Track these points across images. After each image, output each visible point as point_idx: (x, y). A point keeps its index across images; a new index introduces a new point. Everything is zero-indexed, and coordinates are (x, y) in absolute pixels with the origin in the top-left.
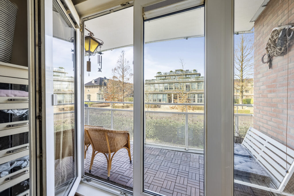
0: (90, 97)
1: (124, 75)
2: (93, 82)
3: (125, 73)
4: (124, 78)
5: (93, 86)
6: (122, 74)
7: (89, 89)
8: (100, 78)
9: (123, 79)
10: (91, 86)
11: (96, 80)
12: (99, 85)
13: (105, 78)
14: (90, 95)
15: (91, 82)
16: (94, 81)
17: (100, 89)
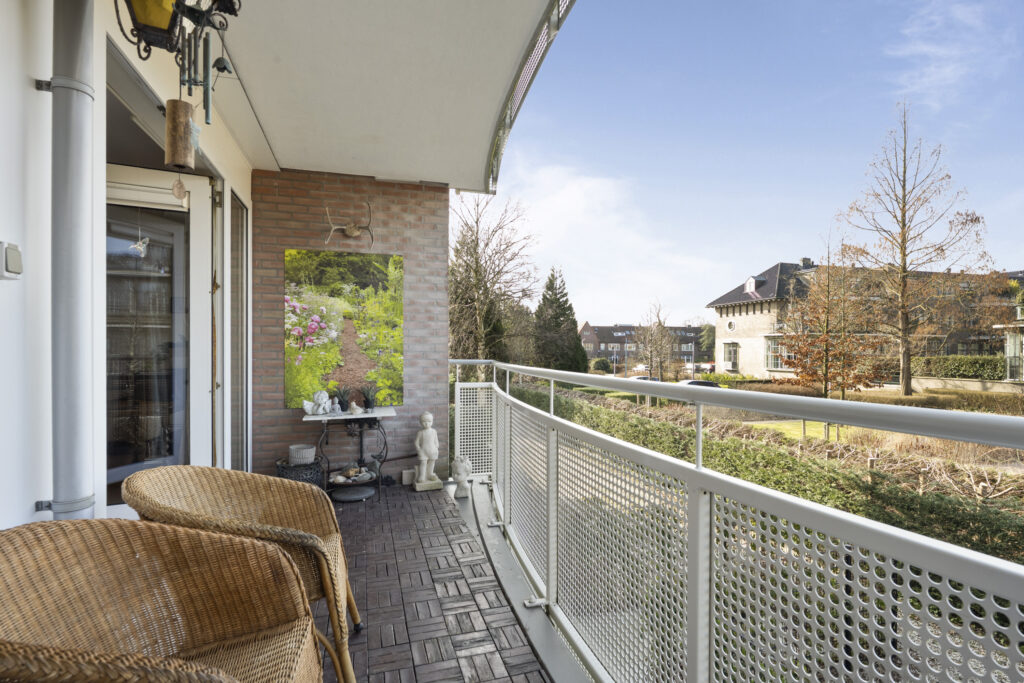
0: (735, 352)
1: (912, 234)
2: (750, 288)
3: (919, 218)
4: (910, 247)
5: (747, 305)
6: (896, 229)
7: (731, 318)
8: (782, 265)
9: (904, 255)
10: (740, 306)
11: (762, 279)
12: (773, 296)
13: (808, 264)
14: (735, 345)
15: (742, 287)
16: (753, 281)
17: (779, 315)
